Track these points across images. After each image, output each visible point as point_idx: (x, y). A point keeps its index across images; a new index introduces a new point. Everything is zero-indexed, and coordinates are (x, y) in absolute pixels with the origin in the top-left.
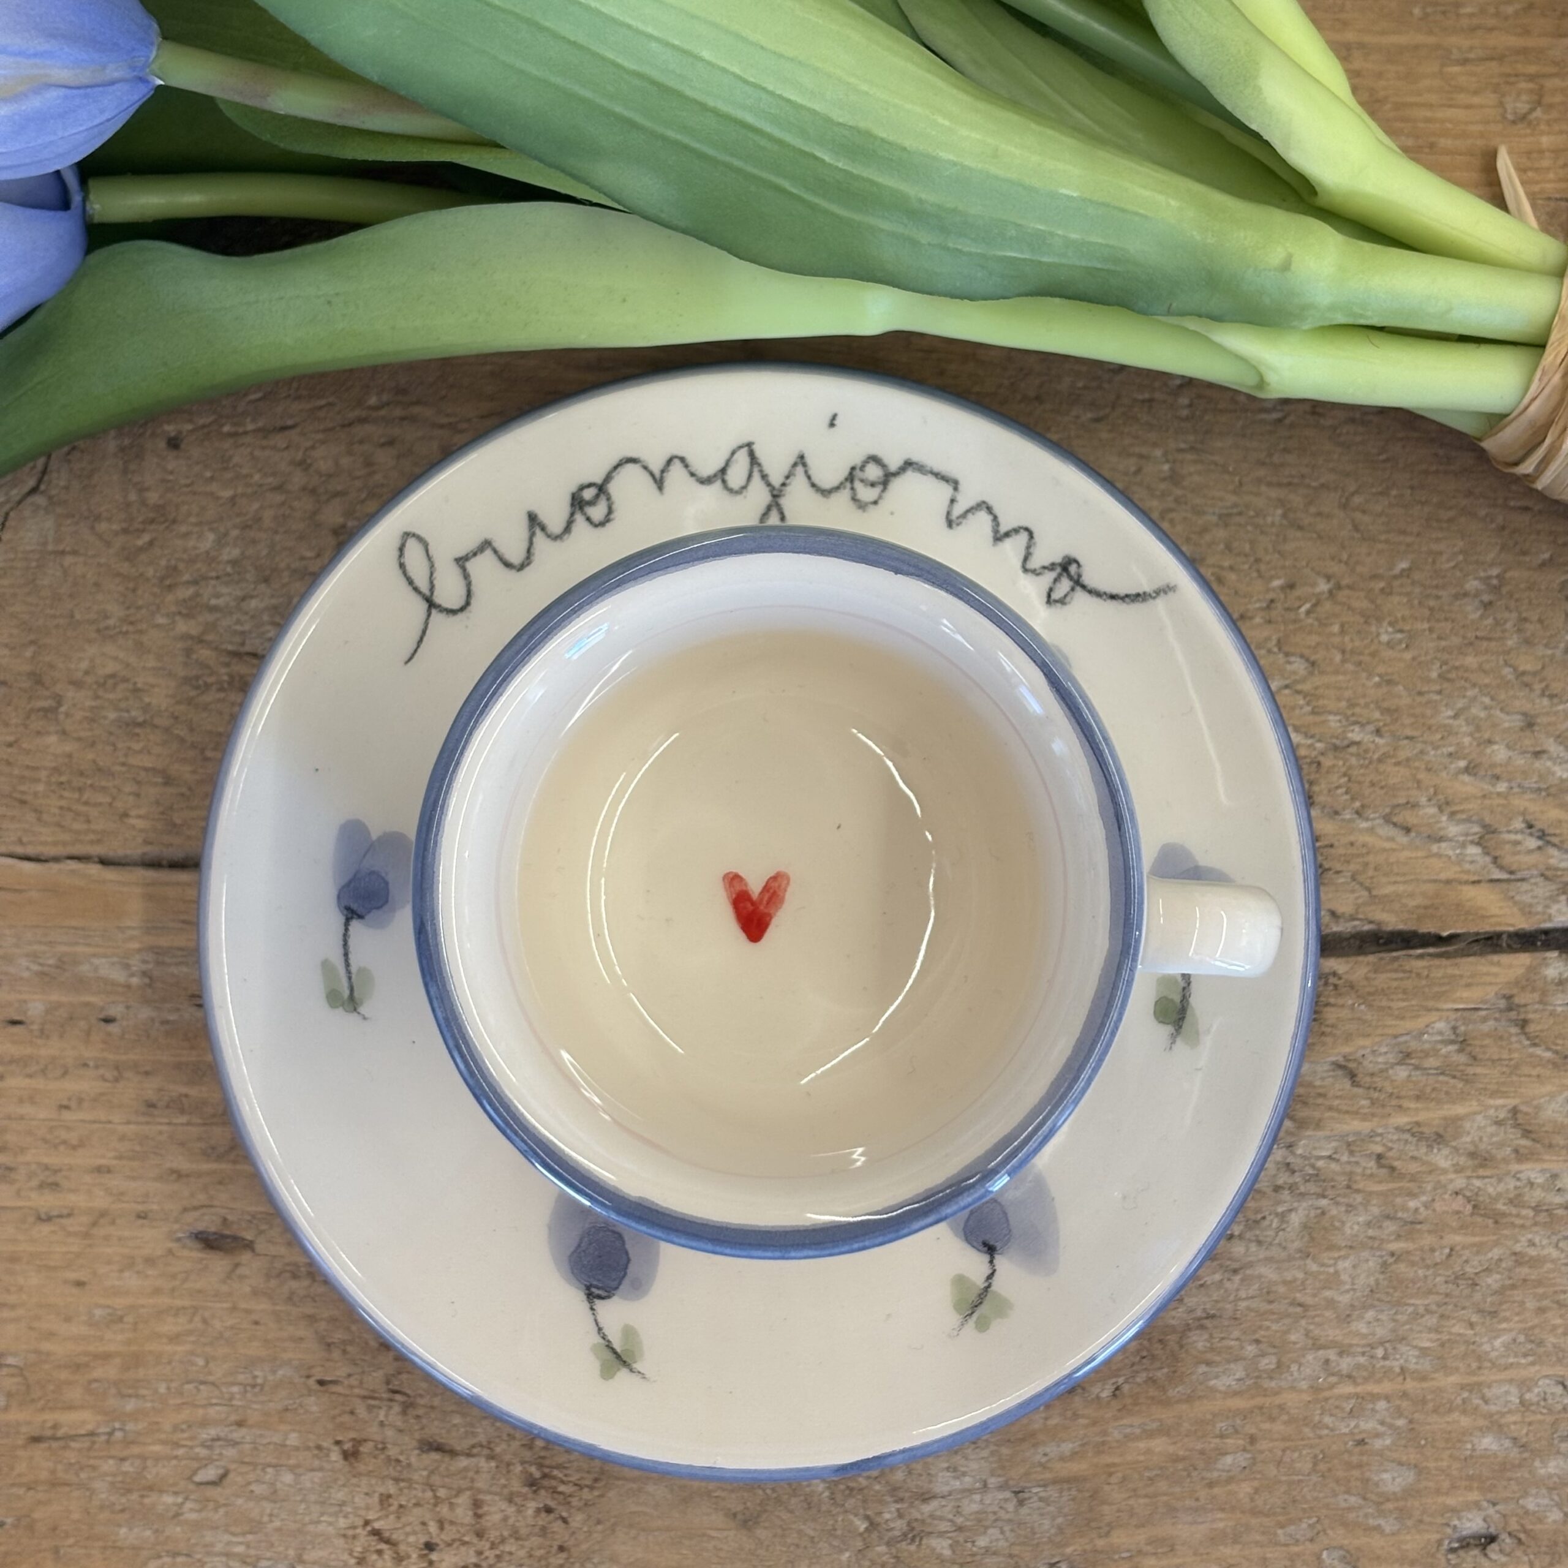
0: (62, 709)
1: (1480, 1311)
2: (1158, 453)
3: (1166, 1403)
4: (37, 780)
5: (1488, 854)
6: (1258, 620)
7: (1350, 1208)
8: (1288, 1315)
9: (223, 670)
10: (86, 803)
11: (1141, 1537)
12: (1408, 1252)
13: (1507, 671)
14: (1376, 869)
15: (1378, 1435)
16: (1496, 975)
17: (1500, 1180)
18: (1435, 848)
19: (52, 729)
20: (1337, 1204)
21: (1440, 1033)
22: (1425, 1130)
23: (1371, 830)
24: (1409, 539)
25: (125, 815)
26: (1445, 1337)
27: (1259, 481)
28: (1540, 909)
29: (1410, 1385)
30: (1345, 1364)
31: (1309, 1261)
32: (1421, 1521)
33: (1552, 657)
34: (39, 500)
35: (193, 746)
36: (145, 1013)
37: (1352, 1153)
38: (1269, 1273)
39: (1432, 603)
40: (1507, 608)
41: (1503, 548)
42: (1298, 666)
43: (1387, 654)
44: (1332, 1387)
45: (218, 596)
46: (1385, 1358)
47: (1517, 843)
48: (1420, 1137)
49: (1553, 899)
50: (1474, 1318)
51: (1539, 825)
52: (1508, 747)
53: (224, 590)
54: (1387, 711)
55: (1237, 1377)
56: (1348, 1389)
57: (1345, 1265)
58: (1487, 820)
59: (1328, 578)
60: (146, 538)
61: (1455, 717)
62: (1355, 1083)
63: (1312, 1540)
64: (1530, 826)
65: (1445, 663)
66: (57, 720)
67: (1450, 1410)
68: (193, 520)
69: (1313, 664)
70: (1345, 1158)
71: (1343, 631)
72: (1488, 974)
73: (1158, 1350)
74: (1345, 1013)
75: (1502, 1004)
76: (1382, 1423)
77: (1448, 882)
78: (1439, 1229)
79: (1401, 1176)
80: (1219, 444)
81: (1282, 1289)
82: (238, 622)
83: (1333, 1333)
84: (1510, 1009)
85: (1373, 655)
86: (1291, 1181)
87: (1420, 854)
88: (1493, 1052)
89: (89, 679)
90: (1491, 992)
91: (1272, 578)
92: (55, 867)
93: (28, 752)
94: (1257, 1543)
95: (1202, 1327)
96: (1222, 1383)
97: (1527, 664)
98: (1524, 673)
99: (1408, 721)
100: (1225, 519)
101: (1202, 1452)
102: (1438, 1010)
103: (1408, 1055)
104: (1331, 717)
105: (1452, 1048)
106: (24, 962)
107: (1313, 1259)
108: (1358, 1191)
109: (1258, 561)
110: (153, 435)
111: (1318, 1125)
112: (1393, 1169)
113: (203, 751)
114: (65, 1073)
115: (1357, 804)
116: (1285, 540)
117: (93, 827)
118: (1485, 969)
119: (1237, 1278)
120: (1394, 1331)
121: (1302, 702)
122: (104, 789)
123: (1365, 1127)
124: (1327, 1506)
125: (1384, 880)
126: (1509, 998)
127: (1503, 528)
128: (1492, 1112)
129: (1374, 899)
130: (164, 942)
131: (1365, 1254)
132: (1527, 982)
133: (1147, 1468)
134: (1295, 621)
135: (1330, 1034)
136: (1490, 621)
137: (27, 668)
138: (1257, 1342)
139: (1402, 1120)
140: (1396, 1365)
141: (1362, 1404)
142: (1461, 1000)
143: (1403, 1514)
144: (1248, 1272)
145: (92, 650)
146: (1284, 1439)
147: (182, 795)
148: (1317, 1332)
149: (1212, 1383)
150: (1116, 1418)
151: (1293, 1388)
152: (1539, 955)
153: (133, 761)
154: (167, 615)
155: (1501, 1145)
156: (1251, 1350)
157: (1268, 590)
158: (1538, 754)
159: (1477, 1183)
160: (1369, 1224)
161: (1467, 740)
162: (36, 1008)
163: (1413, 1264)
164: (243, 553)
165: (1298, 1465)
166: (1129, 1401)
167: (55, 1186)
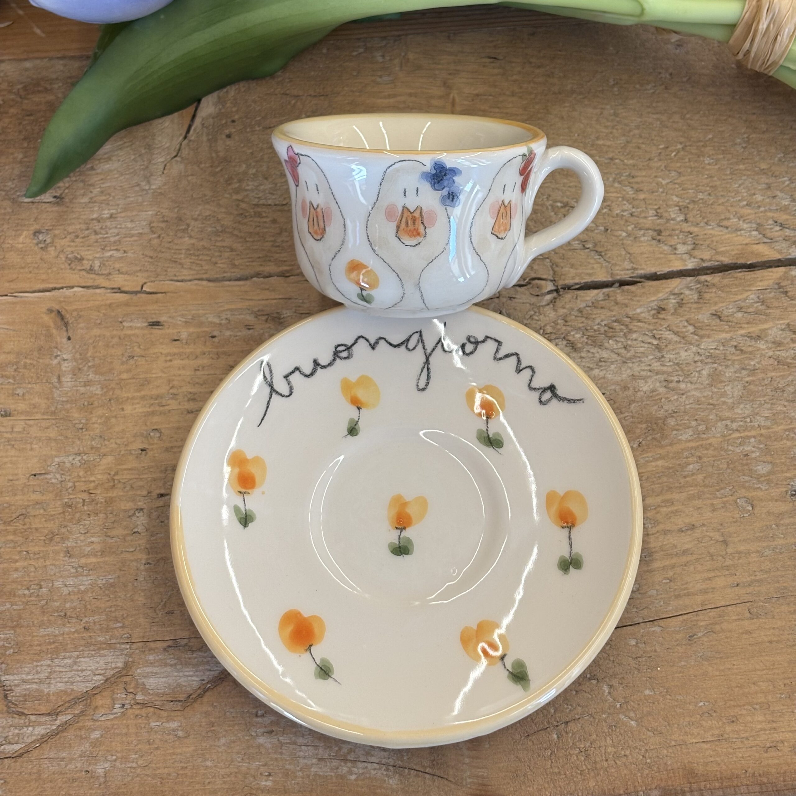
0: (190, 229)
1: (788, 401)
2: (608, 107)
3: (662, 447)
4: (181, 254)
5: (760, 234)
6: (656, 159)
7: (727, 366)
8: (707, 409)
9: (252, 211)
10: (201, 260)
11: (659, 499)
12: (754, 381)
13: (757, 169)
14: (717, 242)
15: (753, 452)
16: (772, 276)
17: (787, 351)
18: (739, 233)
19: (186, 235)
20: (721, 365)
21: (753, 299)
22: (753, 335)
23: (713, 229)
24: (710, 127)
25: (216, 263)
26: (775, 412)
27: (649, 113)
28: (785, 251)
29: (763, 431)
30: (735, 426)
31: (713, 388)
32: (777, 484)
33: (774, 163)
34: (178, 159)
35: (241, 237)
36: (228, 333)
37: (724, 346)
38: (697, 394)
39: (723, 148)
40: (753, 148)
41: (747, 128)
42: (673, 174)
43: (708, 167)
44: (730, 435)
45: (248, 185)
46: (751, 422)
47: (771, 229)
48: (751, 337)
49: (790, 247)
50: (786, 404)
51: (779, 221)
52: (762, 195)
53: (250, 183)
54: (712, 187)
55: (690, 434)
56: (737, 435)
57: (728, 388)
58: (758, 221)
59: (681, 143)
60: (219, 169)
61: (739, 187)
62: (721, 320)
63: (732, 495)
64: (776, 222)
65: (731, 168)
66: (188, 233)
67: (782, 440)
68: (237, 160)
69: (680, 173)
70: (722, 348)
71: (690, 161)
72: (768, 276)
73: (655, 427)
74: (713, 295)
75: (776, 287)
76: (754, 447)
77: (747, 244)
78: (764, 371)
79: (746, 353)
80: (631, 102)
81: (703, 399)
82: (257, 194)
83: (727, 414)
84: (780, 288)
85: (703, 168)
86: (701, 358)
87: (734, 235)
88: (776, 304)
89: (200, 217)
90: (771, 282)
91: (659, 145)
92: (189, 283)
93: (177, 244)
94: (708, 498)
95: (673, 417)
96: (683, 437)
97: (763, 166)
98: (764, 169)
99: (720, 190)
100: (638, 127)
101: (679, 465)
102: (751, 290)
103: (741, 308)
104: (690, 191)
105: (759, 304)
106: (179, 318)
107: (715, 387)
108: (729, 360)
109: (652, 140)
110: (221, 134)
111: (709, 336)
112: (742, 350)
113: (245, 239)
114: (197, 357)
115: (705, 220)
116: (662, 132)
117: (204, 268)
118: (766, 274)
119: (684, 397)
120: (752, 411)
121: (677, 186)
122: (207, 255)
123: (728, 336)
124: (736, 481)
125: (720, 246)
126: (778, 284)
127: (746, 121)
128: (779, 326)
129: (718, 253)
130: (233, 307)
131: (736, 383)
132: (785, 277)
133: (658, 473)
134: (670, 159)
135: (708, 303)
136: (747, 153)
137: (176, 215)
138: (696, 420)
139: (742, 332)
140: (756, 424)
141: (744, 441)
142: (759, 286)
143: (769, 482)
144: (689, 394)
145: (200, 208)
146: (713, 457)
147: (238, 255)
148: (720, 414)
149: (680, 437)
150: (641, 454)
151: (714, 437)
152: (789, 267)
153: (218, 244)
154: (229, 193)
155: (785, 338)
156: (694, 423)
157: (658, 149)
158: (774, 197)
159: (778, 353)
160: (735, 372)
161: (745, 194)
162: (184, 335)
163: (756, 385)
164: (257, 171)
165: (721, 466)
166: (645, 447)
167: (194, 400)
